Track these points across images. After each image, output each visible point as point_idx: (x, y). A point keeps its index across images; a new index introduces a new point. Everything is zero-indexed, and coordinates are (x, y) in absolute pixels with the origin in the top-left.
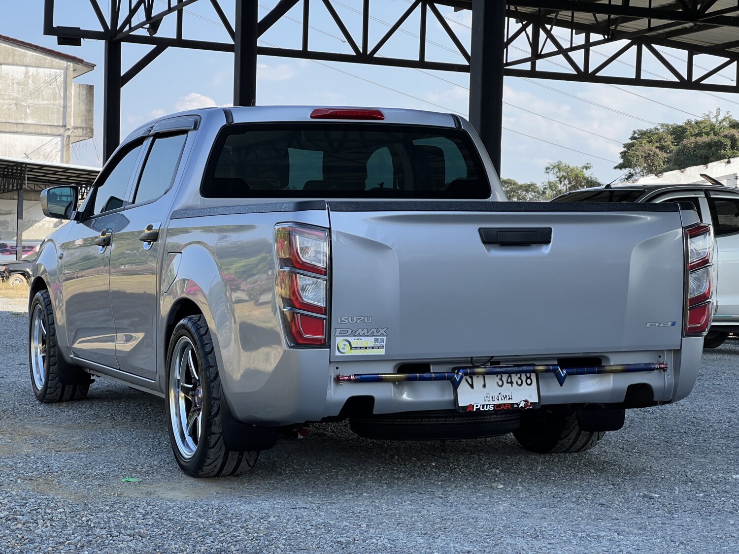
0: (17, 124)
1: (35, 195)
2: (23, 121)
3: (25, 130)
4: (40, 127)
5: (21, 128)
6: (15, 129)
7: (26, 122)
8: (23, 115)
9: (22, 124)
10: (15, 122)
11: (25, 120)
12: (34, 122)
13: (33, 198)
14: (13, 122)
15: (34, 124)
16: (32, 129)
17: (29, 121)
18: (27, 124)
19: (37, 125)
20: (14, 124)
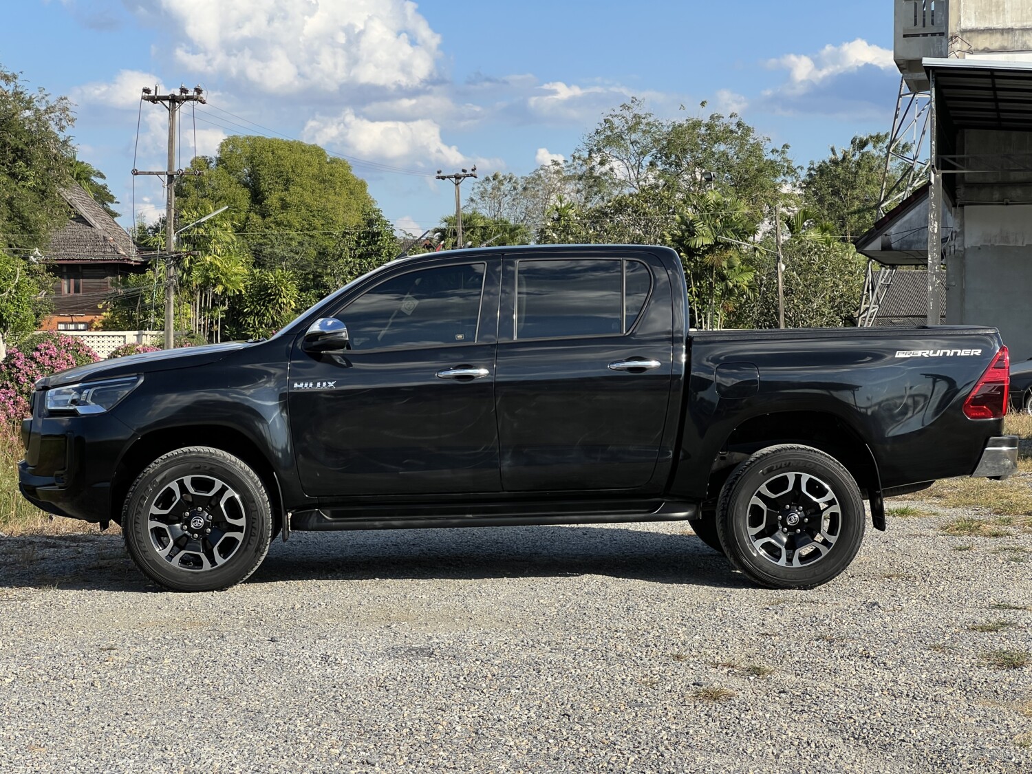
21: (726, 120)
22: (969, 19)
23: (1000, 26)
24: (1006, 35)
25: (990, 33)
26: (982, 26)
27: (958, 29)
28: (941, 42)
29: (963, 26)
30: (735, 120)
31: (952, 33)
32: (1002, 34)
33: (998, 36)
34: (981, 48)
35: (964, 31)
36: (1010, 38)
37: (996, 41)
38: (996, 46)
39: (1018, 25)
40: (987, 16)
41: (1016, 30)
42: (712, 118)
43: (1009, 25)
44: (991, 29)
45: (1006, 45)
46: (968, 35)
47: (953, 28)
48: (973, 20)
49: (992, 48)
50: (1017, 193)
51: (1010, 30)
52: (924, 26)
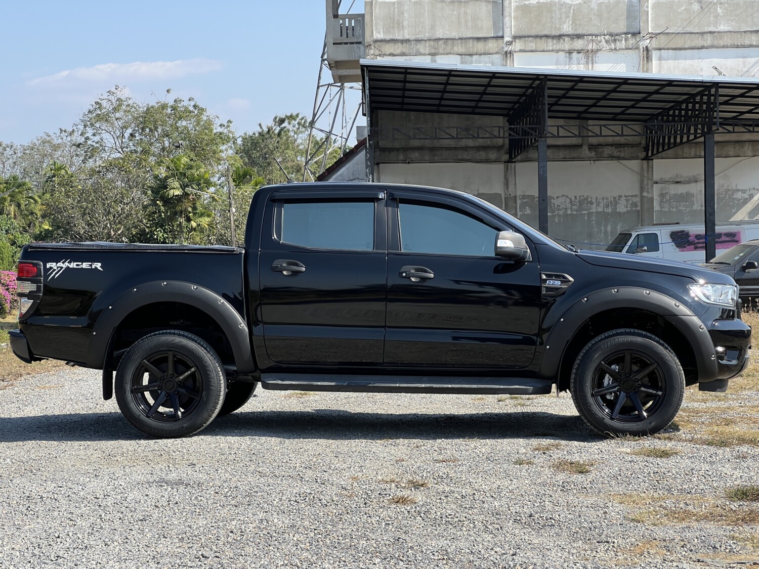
0: (703, 33)
1: (735, 148)
2: (712, 29)
3: (715, 43)
4: (739, 36)
5: (709, 40)
6: (699, 42)
7: (718, 30)
8: (712, 19)
9: (711, 32)
10: (699, 31)
11: (716, 26)
12: (731, 29)
13: (731, 153)
14: (696, 32)
15: (730, 32)
16: (727, 40)
17: (722, 28)
18: (719, 32)
19: (735, 32)
20: (697, 35)
21: (186, 103)
22: (379, 33)
23: (400, 38)
24: (404, 44)
25: (394, 43)
26: (388, 37)
27: (372, 39)
28: (360, 48)
29: (375, 37)
30: (192, 103)
31: (368, 42)
32: (402, 44)
33: (400, 44)
34: (388, 53)
35: (376, 41)
36: (408, 46)
37: (398, 48)
38: (398, 51)
39: (413, 38)
40: (392, 30)
41: (412, 41)
42: (175, 101)
43: (407, 37)
44: (394, 40)
45: (405, 51)
46: (379, 44)
47: (368, 39)
48: (382, 33)
49: (395, 53)
50: (415, 155)
51: (408, 41)
52: (347, 37)
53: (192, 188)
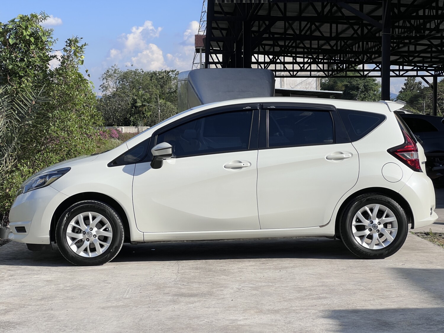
21: (140, 71)
42: (136, 70)
53: (145, 103)
